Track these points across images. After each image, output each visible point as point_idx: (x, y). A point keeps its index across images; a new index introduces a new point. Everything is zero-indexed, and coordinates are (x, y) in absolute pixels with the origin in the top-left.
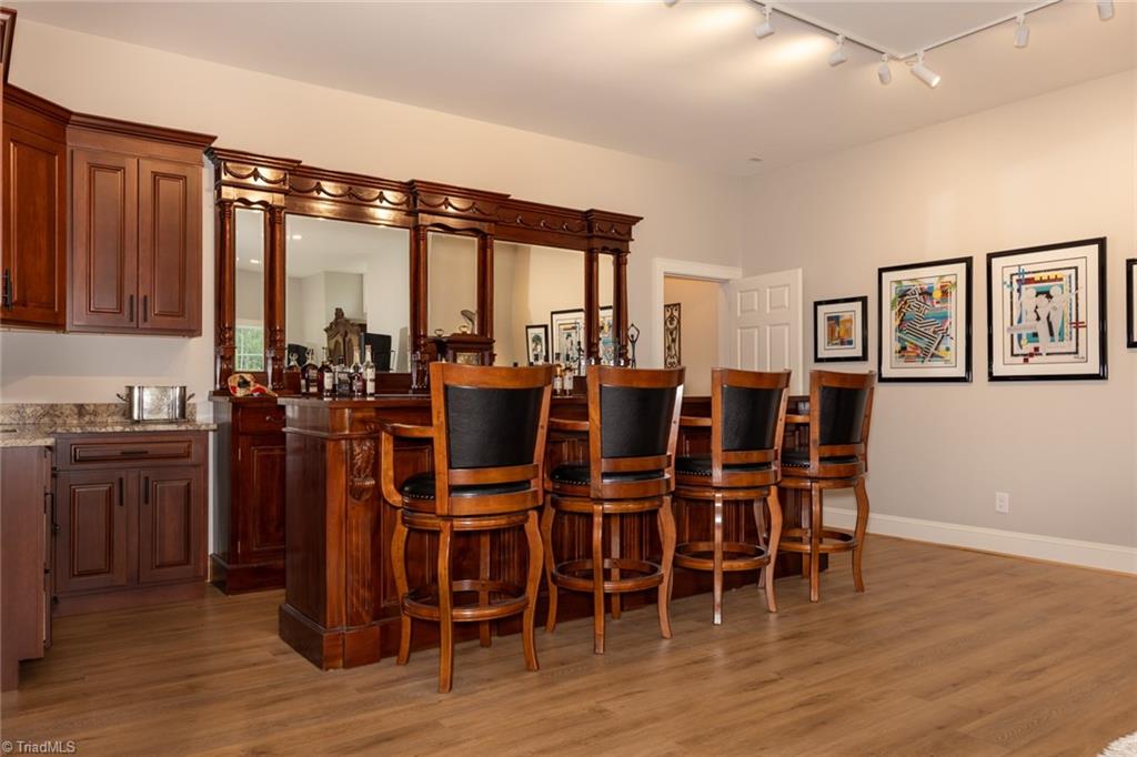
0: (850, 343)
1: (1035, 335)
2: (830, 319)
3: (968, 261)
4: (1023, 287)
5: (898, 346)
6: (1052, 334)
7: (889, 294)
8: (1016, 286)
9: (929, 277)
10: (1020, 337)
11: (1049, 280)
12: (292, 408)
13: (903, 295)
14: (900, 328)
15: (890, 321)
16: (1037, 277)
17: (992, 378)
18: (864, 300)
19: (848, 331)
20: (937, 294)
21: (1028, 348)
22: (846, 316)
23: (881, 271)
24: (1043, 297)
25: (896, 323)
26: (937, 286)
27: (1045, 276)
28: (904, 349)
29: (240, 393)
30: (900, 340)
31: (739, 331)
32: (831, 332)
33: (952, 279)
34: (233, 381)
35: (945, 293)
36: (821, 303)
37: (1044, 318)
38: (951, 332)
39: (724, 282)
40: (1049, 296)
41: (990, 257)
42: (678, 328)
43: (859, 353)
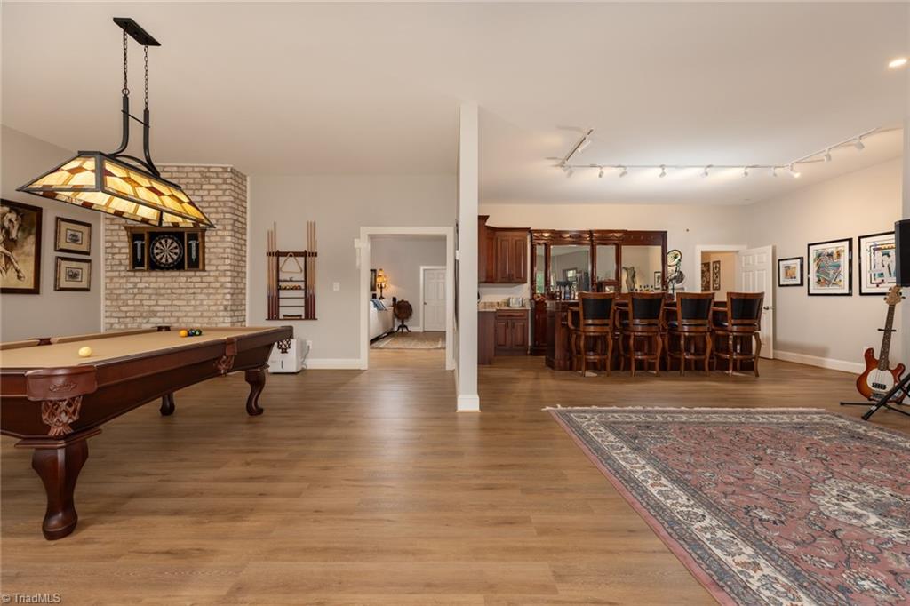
0: (795, 278)
1: (882, 274)
2: (786, 267)
3: (850, 241)
4: (876, 252)
5: (817, 279)
6: (890, 273)
7: (813, 256)
8: (872, 251)
9: (831, 248)
10: (875, 275)
11: (889, 248)
12: (549, 303)
13: (819, 256)
14: (818, 271)
15: (813, 268)
16: (883, 247)
17: (861, 294)
18: (801, 258)
19: (794, 274)
20: (835, 256)
21: (879, 280)
22: (792, 266)
23: (809, 245)
24: (886, 256)
25: (816, 269)
26: (835, 252)
27: (887, 246)
28: (820, 280)
29: (538, 299)
30: (818, 276)
31: (744, 274)
32: (787, 273)
33: (842, 248)
34: (535, 296)
35: (839, 255)
36: (782, 260)
37: (886, 266)
38: (842, 273)
39: (737, 252)
40: (889, 256)
41: (860, 238)
42: (719, 272)
43: (798, 282)
